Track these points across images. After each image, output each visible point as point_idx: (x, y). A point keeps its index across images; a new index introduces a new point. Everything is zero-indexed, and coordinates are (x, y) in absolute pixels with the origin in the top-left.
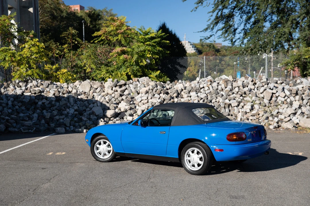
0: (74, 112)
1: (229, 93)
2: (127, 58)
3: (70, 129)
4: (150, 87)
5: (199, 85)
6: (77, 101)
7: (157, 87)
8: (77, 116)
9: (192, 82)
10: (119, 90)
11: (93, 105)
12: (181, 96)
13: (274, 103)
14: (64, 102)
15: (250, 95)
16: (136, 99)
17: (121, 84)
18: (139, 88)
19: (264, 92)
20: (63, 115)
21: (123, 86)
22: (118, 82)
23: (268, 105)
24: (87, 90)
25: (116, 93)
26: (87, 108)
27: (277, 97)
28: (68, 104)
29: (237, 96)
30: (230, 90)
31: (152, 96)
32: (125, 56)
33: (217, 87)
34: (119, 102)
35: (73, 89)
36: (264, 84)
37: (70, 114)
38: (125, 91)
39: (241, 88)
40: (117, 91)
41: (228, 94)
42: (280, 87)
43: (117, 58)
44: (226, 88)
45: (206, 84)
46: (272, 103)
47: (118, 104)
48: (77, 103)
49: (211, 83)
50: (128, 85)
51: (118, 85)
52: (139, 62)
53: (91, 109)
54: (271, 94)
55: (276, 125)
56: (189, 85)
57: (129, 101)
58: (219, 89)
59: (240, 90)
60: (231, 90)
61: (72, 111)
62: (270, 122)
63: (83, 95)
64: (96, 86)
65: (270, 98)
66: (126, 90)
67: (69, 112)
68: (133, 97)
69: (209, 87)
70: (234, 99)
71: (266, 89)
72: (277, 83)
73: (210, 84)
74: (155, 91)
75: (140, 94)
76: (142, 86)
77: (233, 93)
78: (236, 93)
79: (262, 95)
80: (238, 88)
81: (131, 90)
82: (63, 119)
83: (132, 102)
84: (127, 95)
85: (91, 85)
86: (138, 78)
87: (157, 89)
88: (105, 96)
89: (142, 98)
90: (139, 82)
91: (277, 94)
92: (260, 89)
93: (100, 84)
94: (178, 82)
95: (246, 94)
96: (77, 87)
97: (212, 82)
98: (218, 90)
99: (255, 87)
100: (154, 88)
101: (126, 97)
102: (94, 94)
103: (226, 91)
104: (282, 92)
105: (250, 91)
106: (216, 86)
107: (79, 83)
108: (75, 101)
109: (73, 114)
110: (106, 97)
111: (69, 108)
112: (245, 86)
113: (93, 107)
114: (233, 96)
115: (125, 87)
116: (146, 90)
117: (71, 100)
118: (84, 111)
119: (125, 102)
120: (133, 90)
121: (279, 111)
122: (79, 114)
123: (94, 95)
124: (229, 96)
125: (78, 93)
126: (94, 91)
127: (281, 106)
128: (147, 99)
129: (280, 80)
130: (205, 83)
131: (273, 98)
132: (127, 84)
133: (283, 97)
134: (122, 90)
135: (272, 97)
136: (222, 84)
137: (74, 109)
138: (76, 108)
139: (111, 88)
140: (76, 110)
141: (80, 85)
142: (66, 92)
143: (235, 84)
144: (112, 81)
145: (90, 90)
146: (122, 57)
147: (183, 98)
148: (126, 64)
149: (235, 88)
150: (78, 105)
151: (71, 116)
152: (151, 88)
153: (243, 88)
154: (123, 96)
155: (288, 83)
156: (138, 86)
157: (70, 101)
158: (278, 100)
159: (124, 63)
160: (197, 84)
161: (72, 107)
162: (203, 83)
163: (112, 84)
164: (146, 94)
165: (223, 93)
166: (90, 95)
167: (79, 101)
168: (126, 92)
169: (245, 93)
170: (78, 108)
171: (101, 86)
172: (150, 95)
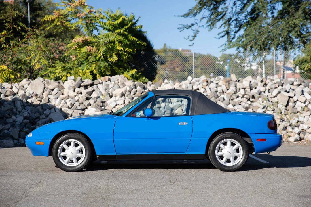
0: (23, 120)
1: (232, 96)
2: (92, 51)
3: (19, 142)
4: (126, 88)
5: (192, 86)
6: (26, 106)
7: (136, 88)
8: (27, 126)
9: (182, 82)
10: (84, 91)
11: (49, 110)
12: (169, 101)
13: (292, 109)
14: (9, 107)
15: (260, 99)
16: (108, 104)
17: (86, 84)
18: (111, 89)
19: (278, 95)
20: (8, 124)
21: (89, 86)
22: (83, 82)
23: (284, 112)
24: (39, 92)
25: (80, 95)
26: (41, 115)
27: (295, 102)
28: (14, 110)
29: (243, 100)
30: (233, 93)
31: (129, 100)
32: (88, 48)
33: (216, 89)
34: (85, 107)
35: (19, 89)
36: (277, 85)
37: (18, 123)
38: (92, 94)
39: (248, 90)
40: (81, 93)
41: (231, 98)
42: (298, 90)
43: (77, 51)
44: (228, 90)
45: (201, 85)
46: (290, 110)
47: (83, 110)
48: (26, 108)
49: (207, 83)
50: (96, 85)
51: (82, 85)
52: (107, 57)
53: (47, 116)
54: (288, 98)
55: (297, 136)
56: (178, 86)
57: (99, 106)
58: (219, 91)
59: (247, 92)
60: (235, 93)
61: (19, 119)
62: (289, 134)
63: (34, 98)
64: (52, 86)
65: (286, 103)
66: (94, 93)
67: (16, 120)
68: (104, 101)
69: (205, 89)
70: (240, 104)
71: (280, 92)
72: (293, 84)
73: (207, 85)
74: (134, 93)
75: (113, 97)
76: (115, 86)
77: (238, 97)
78: (241, 96)
79: (275, 100)
80: (243, 89)
81: (101, 92)
82: (8, 129)
83: (103, 108)
84: (96, 99)
85: (45, 85)
86: (110, 77)
87: (137, 91)
88: (65, 99)
89: (117, 102)
90: (111, 82)
91: (295, 99)
92: (273, 91)
93: (58, 84)
94: (164, 82)
95: (255, 98)
96: (25, 87)
97: (209, 82)
98: (217, 93)
99: (266, 90)
100: (133, 89)
101: (94, 101)
102: (49, 96)
103: (229, 93)
104: (301, 95)
105: (260, 94)
106: (215, 87)
107: (28, 82)
108: (23, 105)
109: (21, 123)
110: (67, 101)
111: (15, 114)
112: (253, 88)
113: (50, 113)
114: (238, 101)
115: (92, 88)
116: (121, 92)
117: (18, 104)
118: (38, 119)
119: (94, 107)
120: (103, 92)
121: (299, 120)
122: (30, 122)
123: (49, 99)
124: (232, 100)
125: (27, 95)
126: (49, 93)
127: (301, 114)
128: (123, 104)
129: (296, 81)
130: (199, 84)
131: (289, 104)
132: (94, 83)
133: (303, 102)
134: (89, 92)
135: (288, 102)
136: (222, 85)
137: (23, 116)
138: (26, 114)
139: (72, 89)
140: (25, 118)
141: (29, 85)
142: (10, 94)
143: (239, 85)
144: (74, 80)
145: (44, 92)
146: (84, 50)
147: (171, 103)
148: (90, 58)
149: (240, 90)
150: (27, 110)
151: (20, 125)
152: (128, 89)
153: (251, 90)
154: (90, 100)
155: (308, 84)
156: (110, 86)
157: (16, 105)
158: (296, 106)
159: (87, 58)
160: (189, 85)
161: (20, 114)
162: (197, 83)
163: (74, 83)
164: (121, 97)
165: (225, 97)
166: (43, 97)
167: (29, 105)
168: (94, 95)
169: (253, 97)
170: (28, 115)
171: (58, 86)
172: (127, 98)
